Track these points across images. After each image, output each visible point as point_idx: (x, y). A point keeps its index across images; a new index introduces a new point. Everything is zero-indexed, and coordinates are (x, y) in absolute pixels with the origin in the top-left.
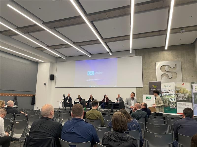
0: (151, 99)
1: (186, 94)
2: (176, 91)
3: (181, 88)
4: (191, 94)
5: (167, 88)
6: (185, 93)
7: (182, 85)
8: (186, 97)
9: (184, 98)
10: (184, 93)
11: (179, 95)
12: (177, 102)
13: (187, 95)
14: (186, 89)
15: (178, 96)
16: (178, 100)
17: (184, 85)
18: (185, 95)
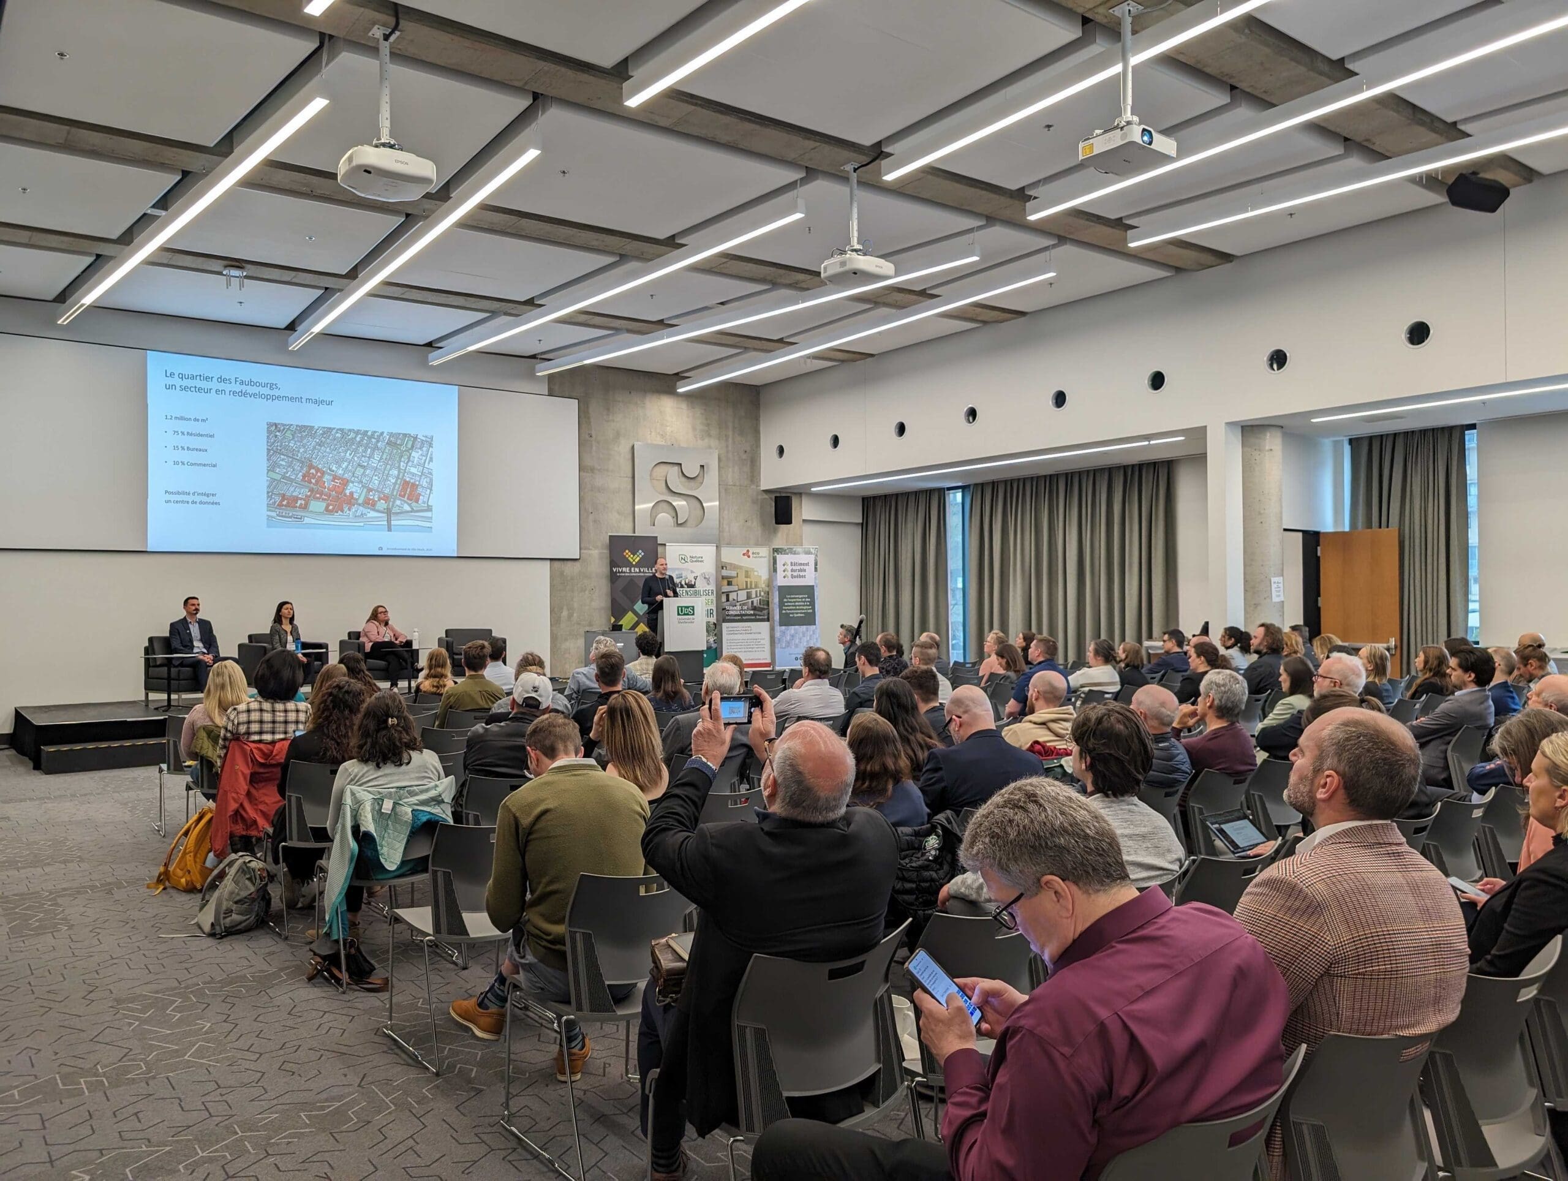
0: (693, 614)
1: (753, 591)
2: (723, 578)
3: (740, 567)
4: (767, 589)
5: (689, 565)
6: (751, 588)
7: (744, 554)
8: (752, 602)
9: (746, 608)
10: (747, 588)
11: (732, 596)
12: (725, 621)
13: (756, 596)
14: (756, 573)
15: (728, 600)
16: (728, 615)
17: (749, 557)
18: (749, 596)
